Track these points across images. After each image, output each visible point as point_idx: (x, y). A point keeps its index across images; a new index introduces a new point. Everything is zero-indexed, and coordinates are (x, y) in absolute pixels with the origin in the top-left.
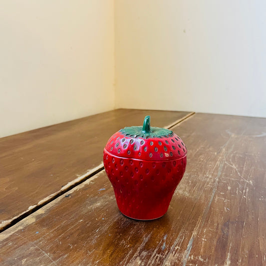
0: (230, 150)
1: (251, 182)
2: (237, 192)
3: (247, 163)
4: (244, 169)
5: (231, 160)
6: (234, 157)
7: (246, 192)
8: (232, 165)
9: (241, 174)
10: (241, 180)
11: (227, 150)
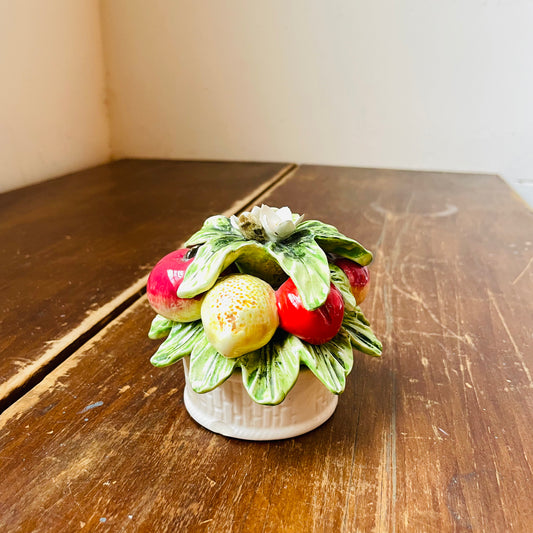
0: (396, 253)
1: (470, 341)
2: (447, 373)
3: (441, 285)
4: (441, 301)
5: (404, 280)
6: (408, 270)
7: (466, 371)
8: (411, 293)
9: (439, 318)
10: (445, 335)
11: (387, 253)
